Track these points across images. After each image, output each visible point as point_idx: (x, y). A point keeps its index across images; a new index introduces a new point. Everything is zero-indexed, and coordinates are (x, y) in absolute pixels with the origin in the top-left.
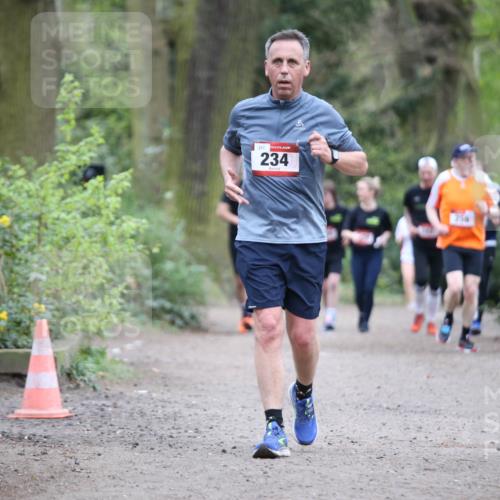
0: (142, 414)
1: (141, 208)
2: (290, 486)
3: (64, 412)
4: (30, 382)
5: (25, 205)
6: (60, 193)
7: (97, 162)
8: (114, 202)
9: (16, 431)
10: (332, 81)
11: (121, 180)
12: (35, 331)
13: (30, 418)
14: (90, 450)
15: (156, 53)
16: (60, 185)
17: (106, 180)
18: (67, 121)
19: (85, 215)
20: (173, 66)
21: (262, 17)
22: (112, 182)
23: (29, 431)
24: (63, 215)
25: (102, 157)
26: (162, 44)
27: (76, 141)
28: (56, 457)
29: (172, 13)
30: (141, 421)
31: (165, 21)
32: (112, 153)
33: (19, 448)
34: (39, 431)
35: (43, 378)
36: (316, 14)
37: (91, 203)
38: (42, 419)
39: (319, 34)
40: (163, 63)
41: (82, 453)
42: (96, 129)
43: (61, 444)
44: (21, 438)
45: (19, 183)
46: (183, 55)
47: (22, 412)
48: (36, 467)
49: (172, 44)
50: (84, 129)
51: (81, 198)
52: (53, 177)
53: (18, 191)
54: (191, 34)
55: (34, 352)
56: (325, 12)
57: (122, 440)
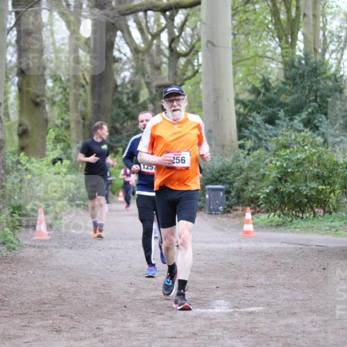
0: (74, 238)
1: (74, 172)
2: (120, 261)
3: (48, 238)
4: (37, 227)
5: (36, 171)
6: (47, 167)
7: (59, 157)
8: (64, 170)
9: (33, 244)
10: (135, 130)
11: (66, 162)
12: (39, 211)
13: (38, 240)
14: (57, 250)
15: (79, 122)
16: (47, 165)
17: (62, 162)
18: (50, 144)
19: (55, 174)
20: (84, 125)
21: (112, 110)
22: (64, 164)
23: (37, 244)
24: (48, 174)
25: (61, 155)
26: (80, 119)
27: (53, 150)
28: (46, 252)
29: (83, 109)
30: (73, 240)
31: (81, 112)
32: (65, 154)
33: (34, 249)
34: (41, 244)
35: (42, 227)
36: (130, 109)
37: (57, 170)
38: (41, 241)
39: (131, 115)
40: (81, 125)
41: (54, 251)
42: (59, 146)
43: (47, 248)
44: (34, 246)
45: (33, 164)
46: (87, 122)
47: (35, 238)
48: (39, 256)
49: (84, 119)
50: (56, 146)
51: (54, 169)
52: (45, 162)
53: (33, 167)
54: (90, 116)
55: (39, 218)
56: (133, 108)
57: (67, 247)
